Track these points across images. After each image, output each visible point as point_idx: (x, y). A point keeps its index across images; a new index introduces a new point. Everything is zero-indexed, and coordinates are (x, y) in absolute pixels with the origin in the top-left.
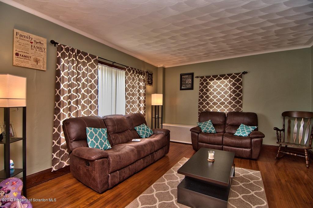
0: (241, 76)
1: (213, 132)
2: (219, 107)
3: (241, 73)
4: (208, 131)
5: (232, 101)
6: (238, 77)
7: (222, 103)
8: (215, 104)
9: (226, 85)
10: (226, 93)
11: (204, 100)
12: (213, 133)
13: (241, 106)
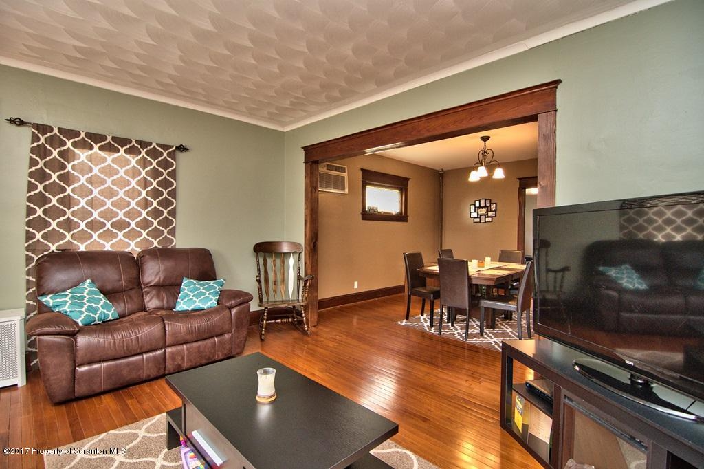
0: (172, 155)
1: (111, 318)
2: (108, 235)
3: (172, 147)
4: (96, 317)
5: (150, 219)
6: (165, 154)
7: (120, 225)
8: (93, 225)
9: (135, 173)
10: (133, 194)
11: (54, 213)
12: (110, 320)
13: (173, 232)
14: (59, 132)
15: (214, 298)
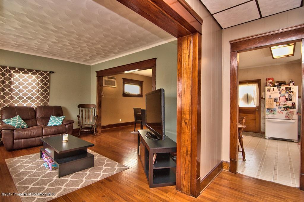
0: (48, 75)
1: (25, 127)
2: (25, 101)
3: (48, 72)
4: (21, 126)
5: (40, 96)
6: (45, 74)
7: (29, 98)
8: (20, 98)
9: (34, 81)
10: (33, 88)
11: (7, 94)
12: (25, 128)
13: (48, 100)
14: (9, 68)
15: (61, 122)
